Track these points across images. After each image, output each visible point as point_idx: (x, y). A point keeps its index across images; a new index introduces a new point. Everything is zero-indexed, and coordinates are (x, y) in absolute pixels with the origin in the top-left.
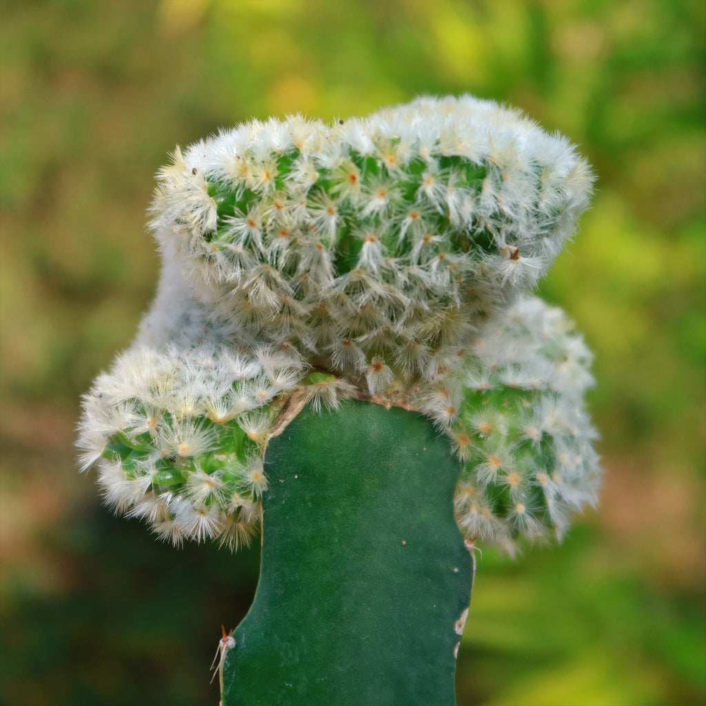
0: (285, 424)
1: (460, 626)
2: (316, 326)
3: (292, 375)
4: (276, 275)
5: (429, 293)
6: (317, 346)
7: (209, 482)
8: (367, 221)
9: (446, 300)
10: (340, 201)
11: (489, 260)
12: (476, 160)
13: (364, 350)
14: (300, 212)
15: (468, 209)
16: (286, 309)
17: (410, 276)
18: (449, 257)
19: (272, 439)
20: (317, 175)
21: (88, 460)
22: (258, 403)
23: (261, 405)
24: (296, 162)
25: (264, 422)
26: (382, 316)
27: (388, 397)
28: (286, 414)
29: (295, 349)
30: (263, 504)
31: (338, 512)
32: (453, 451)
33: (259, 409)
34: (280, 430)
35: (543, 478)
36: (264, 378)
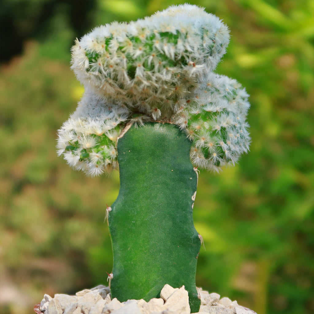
0: (124, 133)
1: (194, 197)
2: (131, 97)
3: (126, 116)
4: (111, 81)
5: (166, 83)
6: (133, 104)
7: (97, 156)
8: (136, 59)
9: (173, 84)
10: (126, 53)
11: (185, 68)
12: (175, 33)
13: (149, 104)
14: (115, 59)
15: (172, 51)
16: (118, 93)
17: (156, 78)
18: (170, 69)
19: (119, 139)
20: (118, 44)
21: (60, 152)
22: (112, 127)
23: (114, 128)
24: (111, 41)
25: (115, 133)
26: (151, 92)
27: (163, 120)
28: (124, 129)
29: (125, 106)
30: (118, 162)
31: (147, 162)
32: (187, 137)
33: (113, 129)
34: (122, 136)
35: (222, 144)
36: (115, 118)
